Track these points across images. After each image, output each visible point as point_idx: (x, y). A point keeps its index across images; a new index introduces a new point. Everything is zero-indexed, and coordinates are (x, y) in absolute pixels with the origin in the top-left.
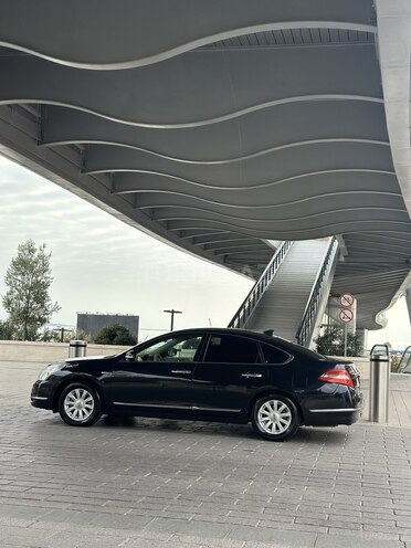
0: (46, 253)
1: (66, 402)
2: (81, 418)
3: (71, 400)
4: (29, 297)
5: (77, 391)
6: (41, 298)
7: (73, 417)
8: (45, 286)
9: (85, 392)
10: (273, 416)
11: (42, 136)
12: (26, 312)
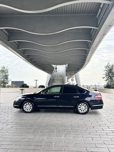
0: (8, 69)
1: (24, 106)
2: (28, 111)
3: (25, 106)
4: (4, 78)
5: (27, 103)
6: (7, 78)
7: (26, 111)
8: (8, 75)
9: (29, 103)
10: (82, 108)
11: (9, 40)
12: (3, 81)
